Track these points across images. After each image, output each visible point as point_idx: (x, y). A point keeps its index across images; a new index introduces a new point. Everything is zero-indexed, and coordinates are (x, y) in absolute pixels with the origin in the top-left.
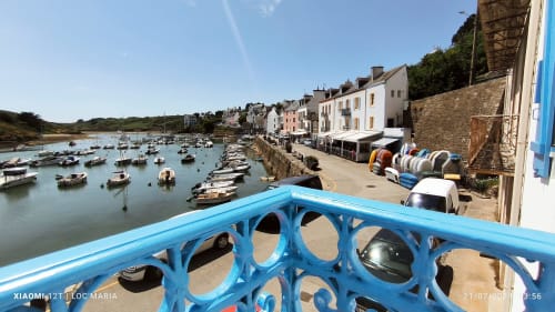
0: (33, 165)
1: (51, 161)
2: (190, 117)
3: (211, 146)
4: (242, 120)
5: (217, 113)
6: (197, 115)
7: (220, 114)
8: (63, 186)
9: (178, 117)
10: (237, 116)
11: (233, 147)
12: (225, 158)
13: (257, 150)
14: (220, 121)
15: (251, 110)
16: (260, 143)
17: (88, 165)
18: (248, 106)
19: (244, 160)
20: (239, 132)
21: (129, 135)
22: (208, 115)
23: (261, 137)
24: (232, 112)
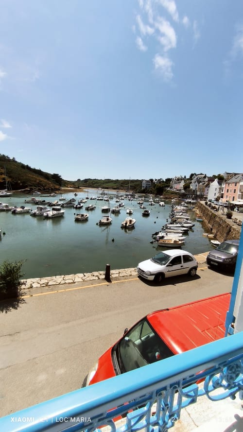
0: (63, 206)
1: (70, 205)
2: (147, 181)
3: (163, 206)
4: (186, 187)
5: (166, 180)
6: (152, 180)
7: (169, 180)
8: (77, 220)
9: (137, 181)
10: (182, 184)
11: (179, 208)
12: (173, 215)
13: (198, 212)
14: (168, 186)
15: (195, 179)
16: (201, 207)
17: (87, 209)
18: (192, 175)
19: (187, 219)
20: (184, 196)
21: (106, 191)
22: (160, 181)
23: (203, 202)
24: (179, 180)
